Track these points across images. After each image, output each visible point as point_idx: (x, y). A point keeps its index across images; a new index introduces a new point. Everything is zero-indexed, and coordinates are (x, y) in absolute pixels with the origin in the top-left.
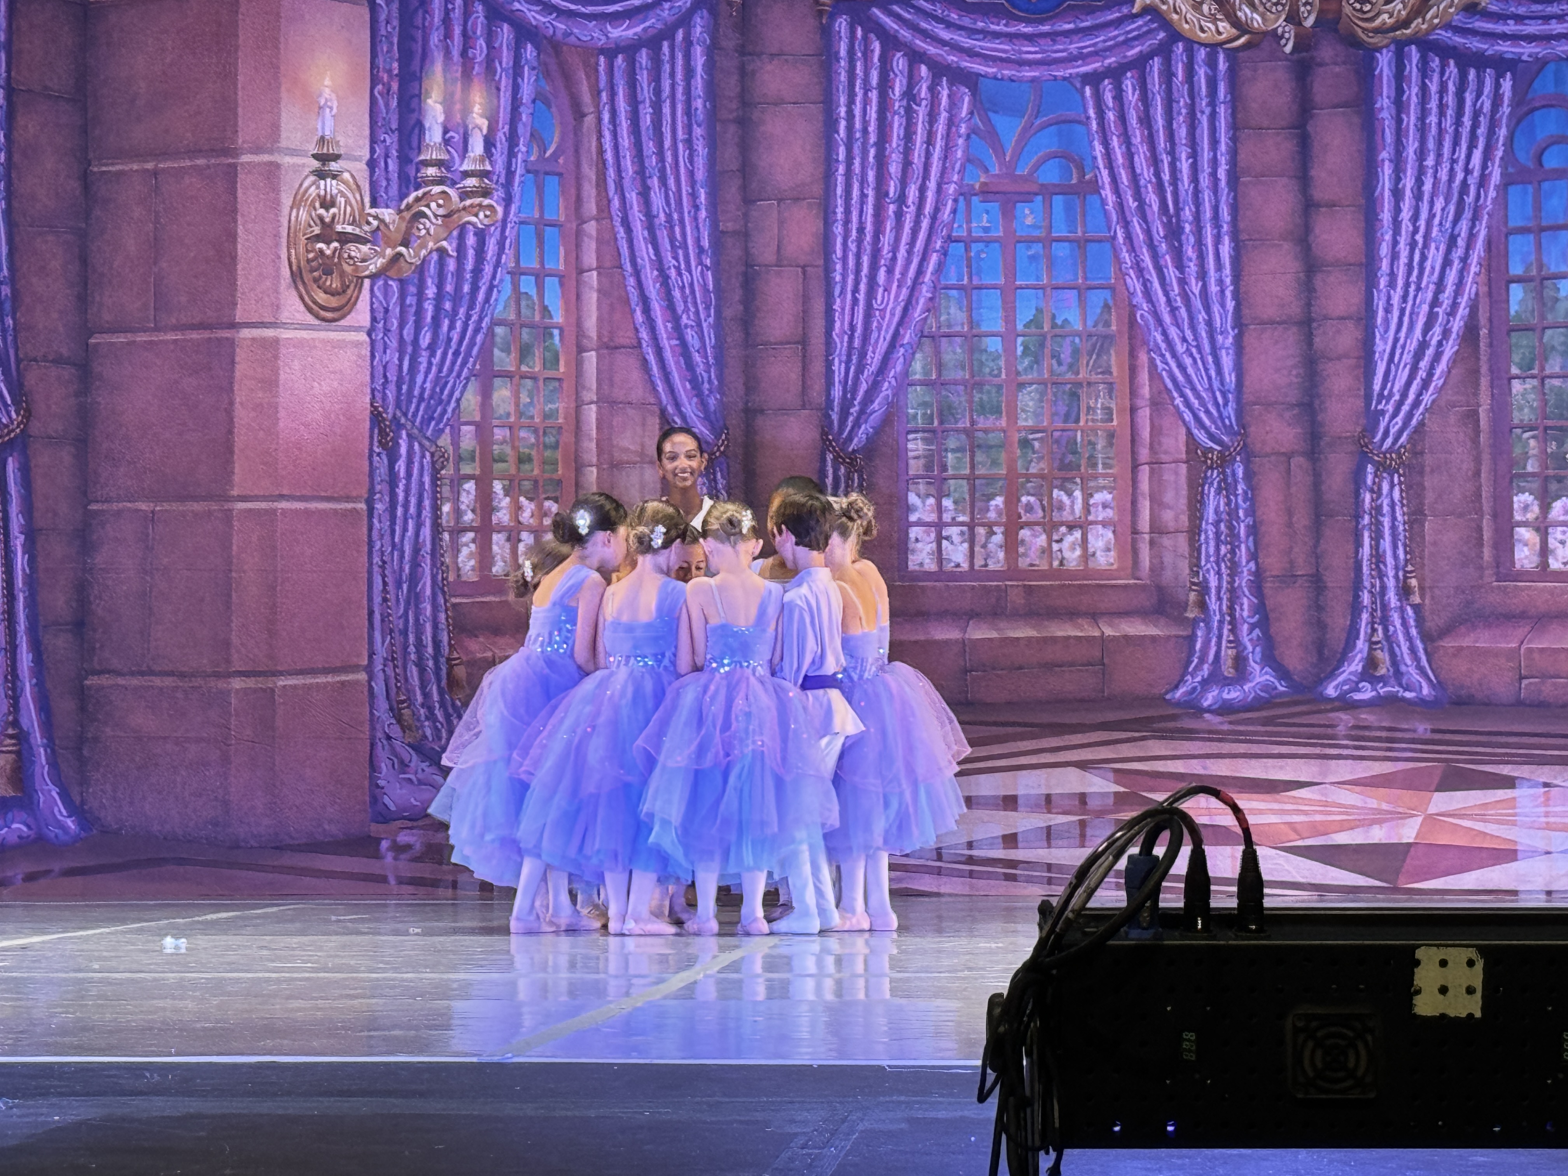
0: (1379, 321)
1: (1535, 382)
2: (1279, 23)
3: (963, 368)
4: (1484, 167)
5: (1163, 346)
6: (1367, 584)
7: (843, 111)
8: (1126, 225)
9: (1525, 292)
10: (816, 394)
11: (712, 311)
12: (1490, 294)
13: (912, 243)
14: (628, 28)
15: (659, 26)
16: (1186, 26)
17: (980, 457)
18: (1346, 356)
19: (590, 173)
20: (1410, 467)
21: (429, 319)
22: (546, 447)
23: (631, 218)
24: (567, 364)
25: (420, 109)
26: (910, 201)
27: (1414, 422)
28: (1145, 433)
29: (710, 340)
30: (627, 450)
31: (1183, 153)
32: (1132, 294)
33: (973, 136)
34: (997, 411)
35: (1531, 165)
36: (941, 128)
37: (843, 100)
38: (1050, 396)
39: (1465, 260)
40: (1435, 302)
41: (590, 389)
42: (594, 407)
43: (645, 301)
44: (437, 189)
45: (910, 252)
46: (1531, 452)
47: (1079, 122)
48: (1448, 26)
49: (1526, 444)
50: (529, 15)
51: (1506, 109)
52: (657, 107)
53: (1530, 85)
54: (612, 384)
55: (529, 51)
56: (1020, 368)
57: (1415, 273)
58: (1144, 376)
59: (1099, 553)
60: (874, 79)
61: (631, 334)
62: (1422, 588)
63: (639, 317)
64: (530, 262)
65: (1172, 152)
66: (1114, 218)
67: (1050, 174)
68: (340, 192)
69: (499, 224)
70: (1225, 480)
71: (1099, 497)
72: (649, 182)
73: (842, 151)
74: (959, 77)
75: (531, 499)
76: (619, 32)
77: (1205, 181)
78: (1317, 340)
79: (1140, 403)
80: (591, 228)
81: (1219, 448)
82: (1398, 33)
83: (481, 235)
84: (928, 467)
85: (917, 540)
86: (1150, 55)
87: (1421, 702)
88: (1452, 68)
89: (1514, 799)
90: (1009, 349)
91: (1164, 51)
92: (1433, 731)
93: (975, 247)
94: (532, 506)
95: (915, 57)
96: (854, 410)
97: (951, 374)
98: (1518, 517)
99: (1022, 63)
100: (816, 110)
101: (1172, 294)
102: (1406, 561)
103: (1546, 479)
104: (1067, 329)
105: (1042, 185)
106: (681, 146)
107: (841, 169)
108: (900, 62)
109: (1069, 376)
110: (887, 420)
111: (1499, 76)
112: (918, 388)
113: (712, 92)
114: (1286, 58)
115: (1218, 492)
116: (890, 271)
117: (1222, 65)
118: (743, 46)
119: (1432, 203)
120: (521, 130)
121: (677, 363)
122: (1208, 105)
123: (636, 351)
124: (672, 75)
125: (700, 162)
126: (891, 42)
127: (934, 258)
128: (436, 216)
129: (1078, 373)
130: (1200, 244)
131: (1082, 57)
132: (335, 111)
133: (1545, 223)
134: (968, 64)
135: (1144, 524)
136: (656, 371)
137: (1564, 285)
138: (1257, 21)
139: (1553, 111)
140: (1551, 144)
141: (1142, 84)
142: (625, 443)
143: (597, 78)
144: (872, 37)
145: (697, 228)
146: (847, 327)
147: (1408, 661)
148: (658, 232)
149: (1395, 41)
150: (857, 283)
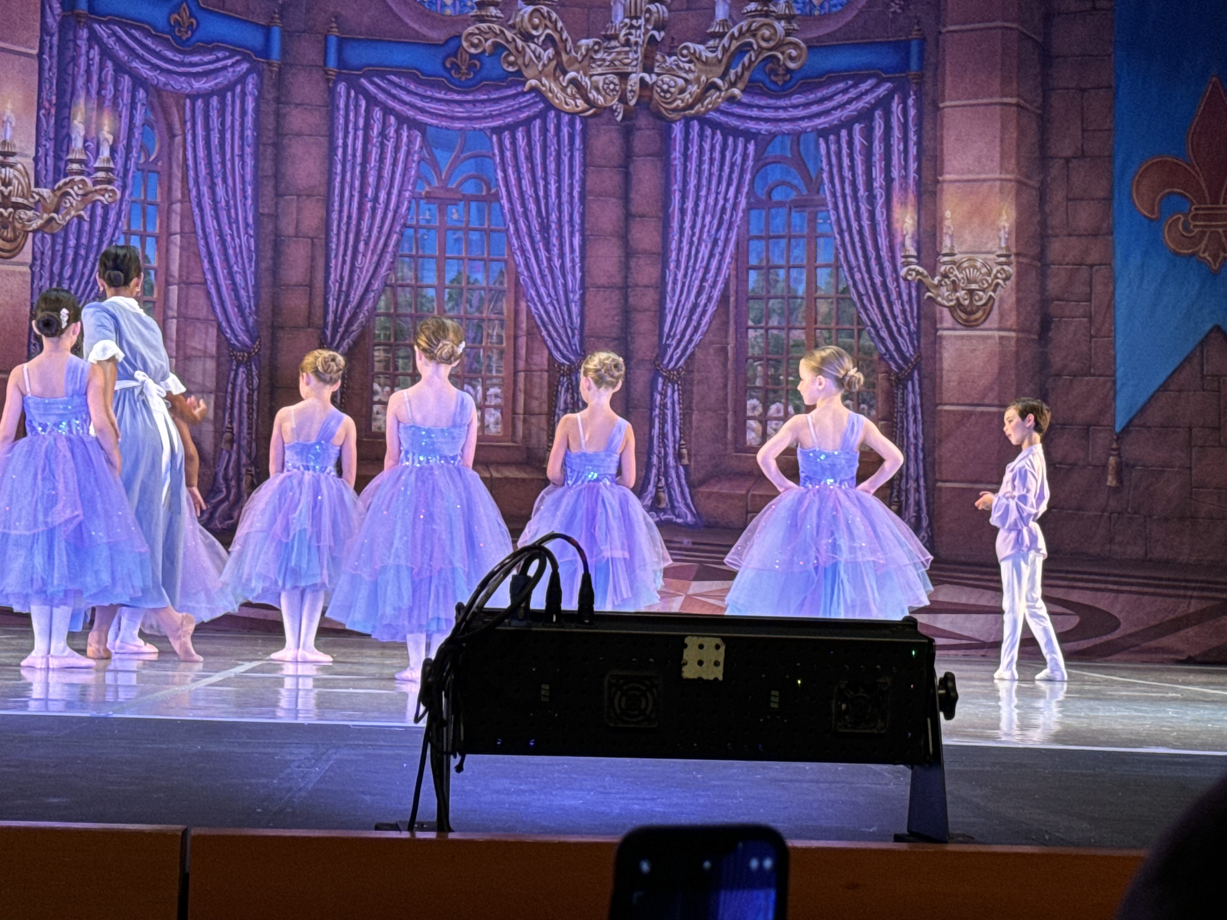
0: (669, 288)
1: (762, 331)
2: (614, 102)
3: (410, 306)
4: (736, 197)
5: (536, 298)
6: (656, 451)
7: (340, 142)
8: (516, 222)
9: (758, 275)
10: (317, 320)
11: (253, 264)
12: (737, 276)
13: (381, 227)
14: (206, 82)
15: (226, 82)
16: (557, 101)
18: (648, 310)
19: (177, 173)
20: (685, 380)
21: (70, 258)
23: (203, 202)
24: (159, 294)
25: (69, 126)
26: (381, 201)
27: (688, 352)
28: (523, 352)
29: (251, 282)
30: (194, 349)
31: (552, 179)
32: (517, 266)
33: (422, 163)
35: (764, 197)
36: (402, 156)
37: (341, 135)
40: (703, 279)
41: (172, 309)
42: (175, 321)
43: (210, 254)
44: (78, 178)
45: (380, 232)
46: (759, 374)
47: (489, 157)
48: (717, 110)
49: (755, 369)
50: (143, 70)
51: (750, 163)
52: (222, 133)
53: (765, 149)
54: (186, 307)
55: (141, 94)
56: (447, 308)
57: (692, 261)
58: (523, 317)
59: (491, 426)
60: (361, 124)
61: (200, 275)
62: (689, 455)
63: (206, 265)
64: (137, 226)
65: (545, 179)
66: (508, 217)
67: (469, 188)
68: (15, 176)
69: (118, 202)
70: (571, 383)
71: (492, 391)
72: (216, 180)
73: (339, 168)
74: (414, 124)
76: (200, 85)
77: (565, 197)
78: (631, 300)
79: (520, 333)
80: (177, 207)
81: (568, 363)
82: (687, 112)
83: (106, 208)
84: (387, 367)
85: (378, 413)
86: (534, 118)
87: (686, 525)
88: (719, 135)
90: (440, 296)
91: (542, 115)
92: (694, 543)
93: (421, 232)
95: (387, 111)
96: (341, 330)
97: (403, 310)
98: (749, 413)
99: (453, 118)
100: (324, 140)
101: (543, 267)
102: (681, 438)
103: (767, 391)
104: (478, 285)
105: (464, 195)
106: (237, 159)
107: (338, 179)
108: (377, 113)
109: (477, 314)
110: (362, 336)
111: (747, 142)
112: (382, 318)
113: (258, 125)
114: (617, 124)
115: (567, 390)
116: (367, 244)
117: (578, 126)
118: (278, 98)
119: (703, 218)
120: (134, 143)
121: (230, 295)
122: (569, 150)
123: (203, 286)
124: (233, 114)
125: (249, 170)
126: (372, 101)
127: (395, 237)
128: (77, 195)
129: (482, 312)
130: (561, 237)
131: (492, 117)
132: (14, 124)
133: (771, 234)
134: (421, 117)
135: (520, 409)
136: (215, 300)
137: (782, 273)
138: (601, 100)
139: (779, 166)
140: (777, 186)
141: (528, 135)
142: (193, 344)
143: (184, 113)
144: (361, 97)
145: (246, 211)
146: (338, 277)
147: (680, 499)
148: (220, 212)
149: (685, 117)
150: (345, 250)
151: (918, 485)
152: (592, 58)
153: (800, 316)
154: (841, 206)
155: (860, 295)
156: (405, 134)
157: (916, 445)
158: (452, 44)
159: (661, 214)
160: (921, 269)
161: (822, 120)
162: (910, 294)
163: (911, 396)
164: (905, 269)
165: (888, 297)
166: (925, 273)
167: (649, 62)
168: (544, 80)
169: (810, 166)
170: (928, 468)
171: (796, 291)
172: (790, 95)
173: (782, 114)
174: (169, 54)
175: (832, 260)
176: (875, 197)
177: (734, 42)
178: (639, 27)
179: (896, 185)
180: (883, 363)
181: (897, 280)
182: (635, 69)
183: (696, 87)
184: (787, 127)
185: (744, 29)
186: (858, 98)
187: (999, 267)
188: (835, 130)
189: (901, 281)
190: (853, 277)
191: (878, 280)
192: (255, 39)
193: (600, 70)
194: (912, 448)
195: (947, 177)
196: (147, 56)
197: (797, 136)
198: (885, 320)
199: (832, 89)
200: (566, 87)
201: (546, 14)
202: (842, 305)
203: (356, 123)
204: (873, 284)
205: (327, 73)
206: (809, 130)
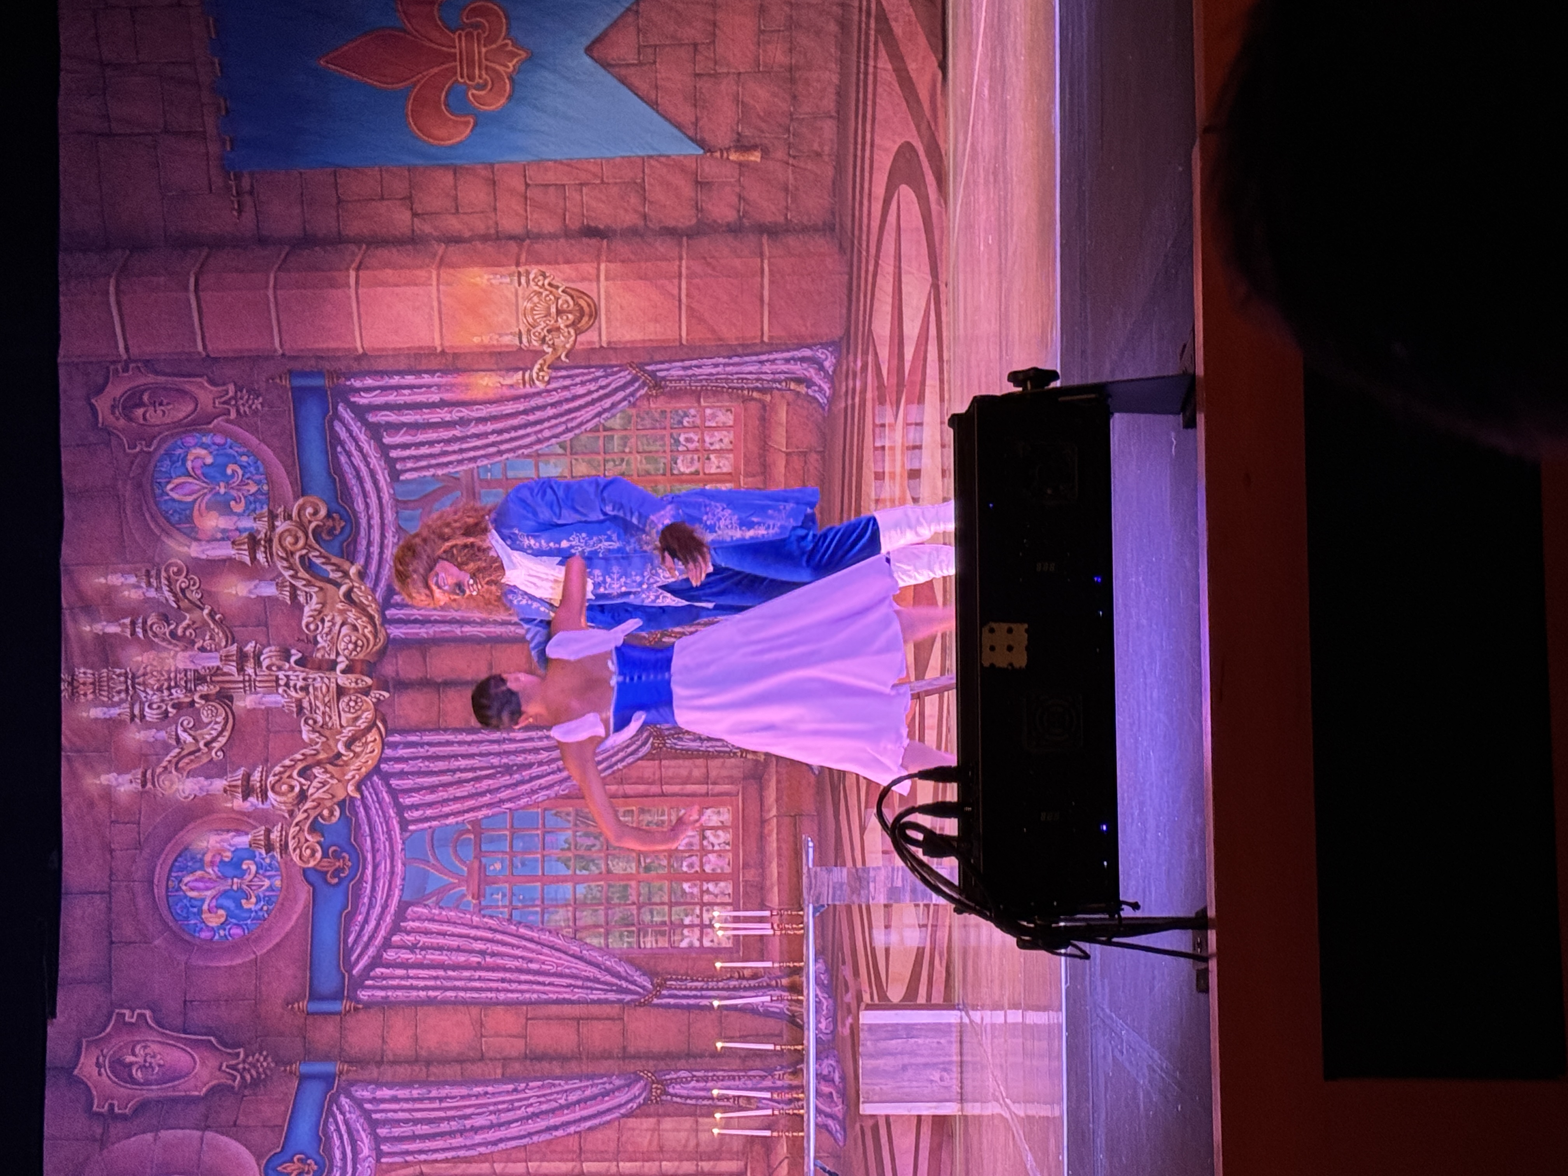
2: (369, 700)
3: (596, 911)
7: (422, 994)
8: (502, 801)
10: (614, 1010)
11: (557, 1082)
13: (512, 946)
14: (362, 1142)
15: (362, 1121)
16: (370, 762)
17: (656, 899)
19: (461, 1168)
23: (494, 1139)
26: (484, 947)
28: (641, 788)
29: (578, 1084)
30: (650, 1142)
31: (454, 764)
32: (549, 797)
33: (441, 905)
34: (626, 887)
36: (435, 927)
37: (414, 993)
38: (617, 852)
41: (609, 1167)
42: (621, 1164)
43: (548, 1129)
45: (518, 947)
47: (433, 833)
48: (374, 590)
52: (416, 1122)
54: (606, 1152)
56: (597, 872)
59: (721, 819)
60: (400, 972)
61: (571, 1139)
63: (560, 1133)
65: (454, 771)
66: (496, 810)
67: (468, 853)
70: (673, 735)
72: (468, 1127)
73: (449, 994)
76: (366, 1148)
77: (474, 749)
79: (621, 792)
80: (498, 1167)
81: (651, 739)
82: (377, 622)
84: (663, 934)
85: (712, 941)
86: (389, 786)
90: (585, 879)
91: (386, 777)
93: (515, 903)
96: (624, 984)
97: (602, 920)
99: (392, 873)
100: (421, 1012)
101: (549, 770)
104: (571, 840)
105: (475, 857)
106: (444, 1105)
107: (462, 994)
108: (390, 955)
110: (631, 962)
112: (610, 940)
113: (408, 1084)
114: (392, 697)
115: (680, 739)
116: (531, 961)
117: (397, 738)
118: (377, 1062)
121: (591, 1106)
122: (422, 747)
123: (583, 1135)
124: (395, 1111)
125: (455, 1091)
126: (377, 961)
127: (522, 930)
130: (516, 753)
131: (389, 832)
134: (393, 908)
135: (702, 789)
136: (596, 1121)
138: (368, 715)
141: (408, 791)
142: (646, 1142)
143: (398, 1163)
144: (372, 974)
145: (500, 1093)
146: (568, 990)
148: (502, 1120)
149: (382, 624)
150: (539, 983)
151: (767, 361)
152: (322, 727)
154: (472, 454)
155: (568, 430)
157: (725, 365)
158: (313, 877)
159: (489, 645)
160: (537, 366)
161: (380, 477)
162: (565, 377)
163: (673, 372)
164: (537, 382)
165: (567, 400)
166: (541, 361)
167: (325, 666)
168: (347, 777)
169: (431, 488)
170: (749, 351)
172: (355, 512)
173: (376, 521)
175: (532, 461)
176: (461, 418)
177: (299, 575)
178: (287, 677)
179: (447, 396)
180: (638, 403)
181: (548, 391)
182: (333, 680)
183: (349, 613)
184: (390, 516)
185: (285, 564)
186: (355, 440)
187: (532, 283)
188: (391, 463)
189: (550, 387)
190: (548, 439)
191: (550, 412)
192: (314, 1090)
193: (335, 718)
194: (728, 369)
195: (437, 343)
197: (399, 504)
198: (593, 402)
199: (347, 468)
200: (355, 753)
201: (277, 778)
202: (579, 449)
203: (401, 978)
204: (555, 417)
205: (349, 1011)
206: (392, 492)
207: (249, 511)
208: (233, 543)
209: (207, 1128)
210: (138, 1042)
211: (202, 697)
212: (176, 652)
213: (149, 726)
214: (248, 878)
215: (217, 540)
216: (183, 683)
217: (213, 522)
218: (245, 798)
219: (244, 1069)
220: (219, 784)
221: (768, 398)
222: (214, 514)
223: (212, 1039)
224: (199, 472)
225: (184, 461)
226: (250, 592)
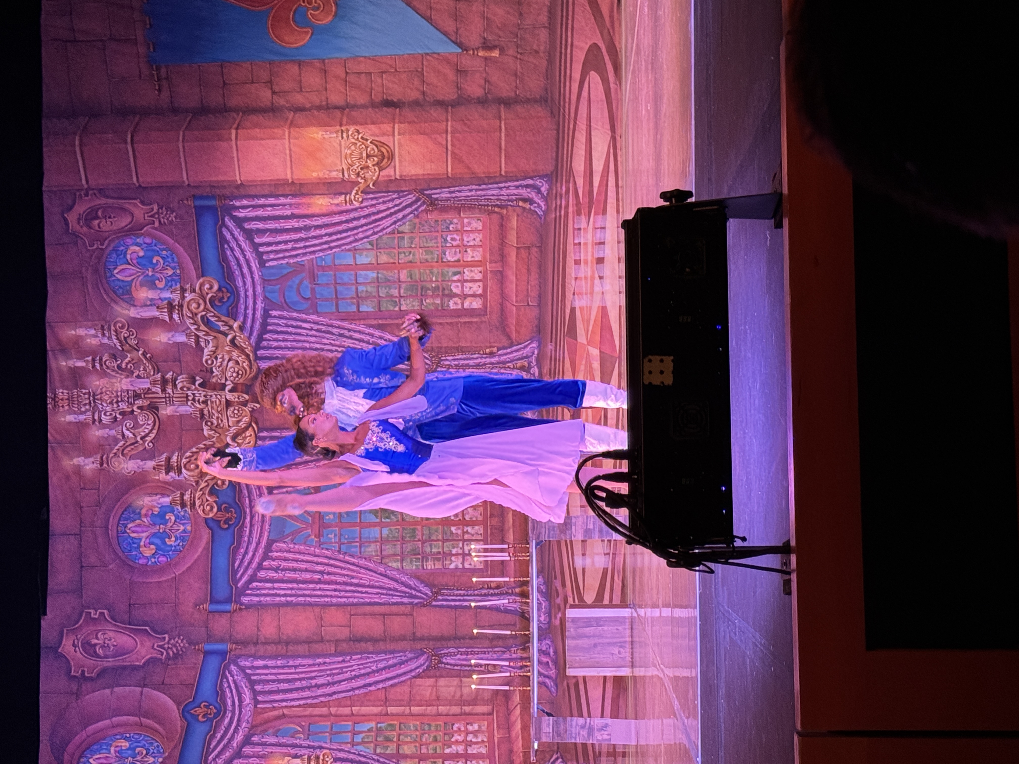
1: (402, 300)
2: (247, 409)
3: (395, 545)
4: (310, 322)
7: (283, 599)
9: (363, 304)
10: (407, 609)
11: (370, 655)
12: (364, 319)
13: (342, 568)
14: (245, 694)
15: (245, 680)
17: (434, 538)
19: (309, 711)
20: (438, 352)
22: (430, 729)
23: (330, 692)
24: (393, 720)
26: (323, 569)
29: (383, 656)
30: (431, 694)
33: (295, 541)
34: (414, 530)
35: (310, 302)
36: (291, 556)
37: (278, 599)
39: (349, 330)
41: (404, 710)
42: (412, 708)
43: (365, 686)
45: (345, 569)
46: (432, 301)
48: (249, 338)
49: (429, 304)
50: (239, 739)
51: (285, 313)
52: (280, 681)
53: (275, 303)
54: (403, 700)
55: (255, 739)
56: (395, 520)
60: (268, 585)
61: (380, 692)
62: (491, 347)
63: (373, 688)
64: (348, 737)
69: (332, 751)
72: (313, 684)
73: (300, 599)
74: (269, 548)
75: (453, 736)
76: (248, 698)
80: (333, 710)
82: (252, 359)
83: (336, 760)
84: (438, 560)
85: (470, 564)
87: (539, 347)
88: (267, 336)
89: (580, 308)
90: (387, 525)
92: (551, 342)
93: (343, 540)
94: (456, 735)
95: (260, 567)
96: (414, 592)
97: (398, 550)
98: (460, 307)
100: (283, 610)
102: (479, 353)
103: (443, 295)
106: (297, 670)
107: (308, 599)
108: (262, 574)
110: (418, 578)
111: (270, 316)
112: (404, 564)
113: (275, 657)
116: (353, 577)
117: (265, 434)
118: (254, 643)
119: (325, 344)
120: (290, 742)
121: (393, 671)
123: (388, 689)
124: (267, 675)
125: (305, 662)
126: (253, 578)
127: (347, 558)
133: (334, 297)
134: (263, 544)
136: (396, 681)
137: (361, 288)
138: (246, 419)
139: (286, 293)
140: (300, 294)
142: (428, 694)
143: (268, 708)
144: (250, 586)
145: (333, 663)
146: (377, 596)
147: (521, 353)
148: (335, 680)
149: (255, 361)
150: (358, 592)
151: (505, 187)
152: (216, 427)
153: (391, 274)
154: (312, 249)
155: (374, 233)
156: (276, 554)
157: (476, 190)
158: (211, 524)
160: (354, 192)
161: (253, 265)
162: (372, 199)
163: (443, 195)
164: (354, 202)
165: (374, 214)
166: (356, 188)
167: (218, 387)
169: (285, 272)
170: (492, 181)
171: (373, 278)
172: (236, 287)
173: (250, 293)
174: (227, 721)
175: (351, 253)
176: (305, 226)
177: (201, 328)
178: (194, 394)
179: (296, 211)
180: (420, 215)
181: (362, 208)
182: (223, 397)
183: (233, 353)
184: (259, 289)
185: (192, 321)
186: (236, 240)
187: (350, 137)
188: (259, 255)
189: (362, 205)
190: (362, 239)
191: (363, 221)
192: (214, 662)
193: (225, 421)
194: (479, 193)
195: (289, 177)
196: (228, 736)
197: (265, 281)
198: (391, 215)
199: (231, 258)
200: (238, 443)
201: (188, 460)
202: (381, 245)
203: (269, 589)
204: (366, 225)
205: (236, 610)
206: (260, 274)
207: (168, 287)
208: (158, 308)
209: (145, 685)
210: (100, 630)
211: (138, 408)
212: (122, 379)
213: (104, 426)
214: (170, 524)
215: (147, 306)
216: (126, 399)
217: (144, 294)
218: (167, 473)
219: (168, 648)
220: (150, 464)
221: (505, 211)
222: (145, 288)
223: (147, 628)
224: (135, 262)
225: (125, 254)
226: (169, 339)
